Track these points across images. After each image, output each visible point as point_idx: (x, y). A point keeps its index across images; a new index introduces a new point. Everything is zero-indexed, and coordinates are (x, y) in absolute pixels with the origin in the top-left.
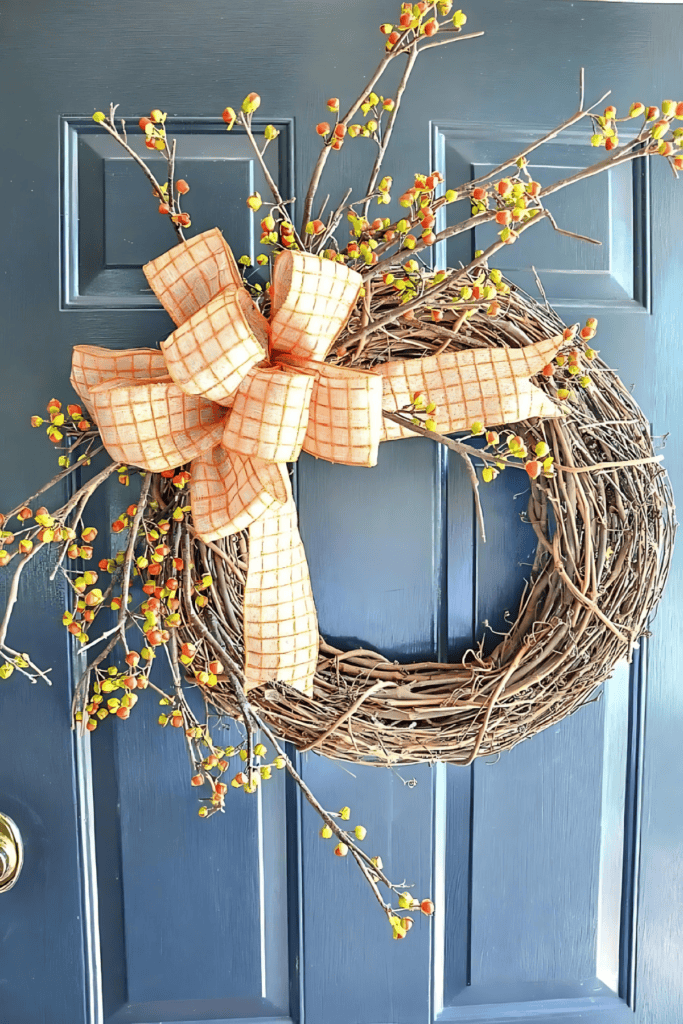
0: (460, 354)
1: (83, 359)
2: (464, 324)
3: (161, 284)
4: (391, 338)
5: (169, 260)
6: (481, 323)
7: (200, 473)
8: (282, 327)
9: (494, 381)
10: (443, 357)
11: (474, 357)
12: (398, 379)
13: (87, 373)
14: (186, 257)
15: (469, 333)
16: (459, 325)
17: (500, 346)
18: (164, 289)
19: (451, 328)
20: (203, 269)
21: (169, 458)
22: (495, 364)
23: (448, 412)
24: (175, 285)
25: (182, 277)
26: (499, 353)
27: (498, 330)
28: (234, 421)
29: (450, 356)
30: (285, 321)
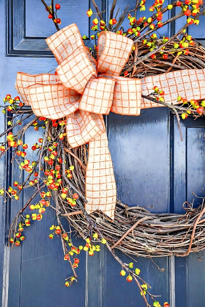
0: (175, 72)
1: (21, 77)
2: (177, 60)
3: (53, 46)
4: (146, 67)
5: (56, 36)
6: (184, 59)
7: (69, 121)
8: (102, 62)
9: (190, 83)
10: (168, 74)
11: (181, 73)
12: (149, 84)
13: (23, 82)
14: (63, 35)
15: (180, 64)
16: (175, 60)
17: (193, 68)
18: (55, 48)
19: (171, 62)
20: (70, 40)
21: (59, 114)
22: (190, 76)
23: (171, 97)
24: (59, 46)
25: (61, 43)
26: (192, 71)
27: (192, 62)
28: (84, 98)
29: (171, 73)
30: (103, 60)
